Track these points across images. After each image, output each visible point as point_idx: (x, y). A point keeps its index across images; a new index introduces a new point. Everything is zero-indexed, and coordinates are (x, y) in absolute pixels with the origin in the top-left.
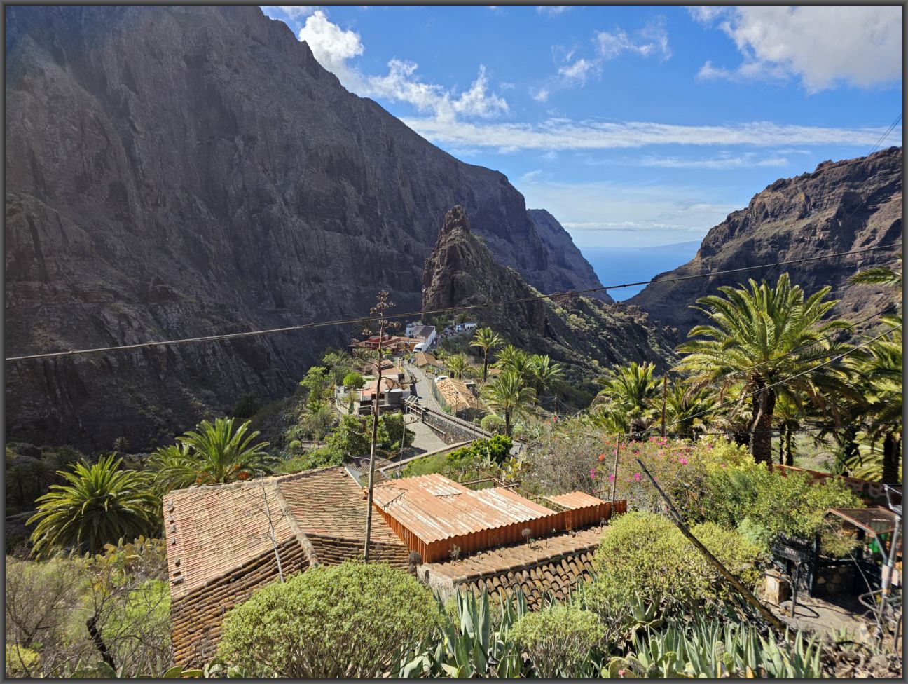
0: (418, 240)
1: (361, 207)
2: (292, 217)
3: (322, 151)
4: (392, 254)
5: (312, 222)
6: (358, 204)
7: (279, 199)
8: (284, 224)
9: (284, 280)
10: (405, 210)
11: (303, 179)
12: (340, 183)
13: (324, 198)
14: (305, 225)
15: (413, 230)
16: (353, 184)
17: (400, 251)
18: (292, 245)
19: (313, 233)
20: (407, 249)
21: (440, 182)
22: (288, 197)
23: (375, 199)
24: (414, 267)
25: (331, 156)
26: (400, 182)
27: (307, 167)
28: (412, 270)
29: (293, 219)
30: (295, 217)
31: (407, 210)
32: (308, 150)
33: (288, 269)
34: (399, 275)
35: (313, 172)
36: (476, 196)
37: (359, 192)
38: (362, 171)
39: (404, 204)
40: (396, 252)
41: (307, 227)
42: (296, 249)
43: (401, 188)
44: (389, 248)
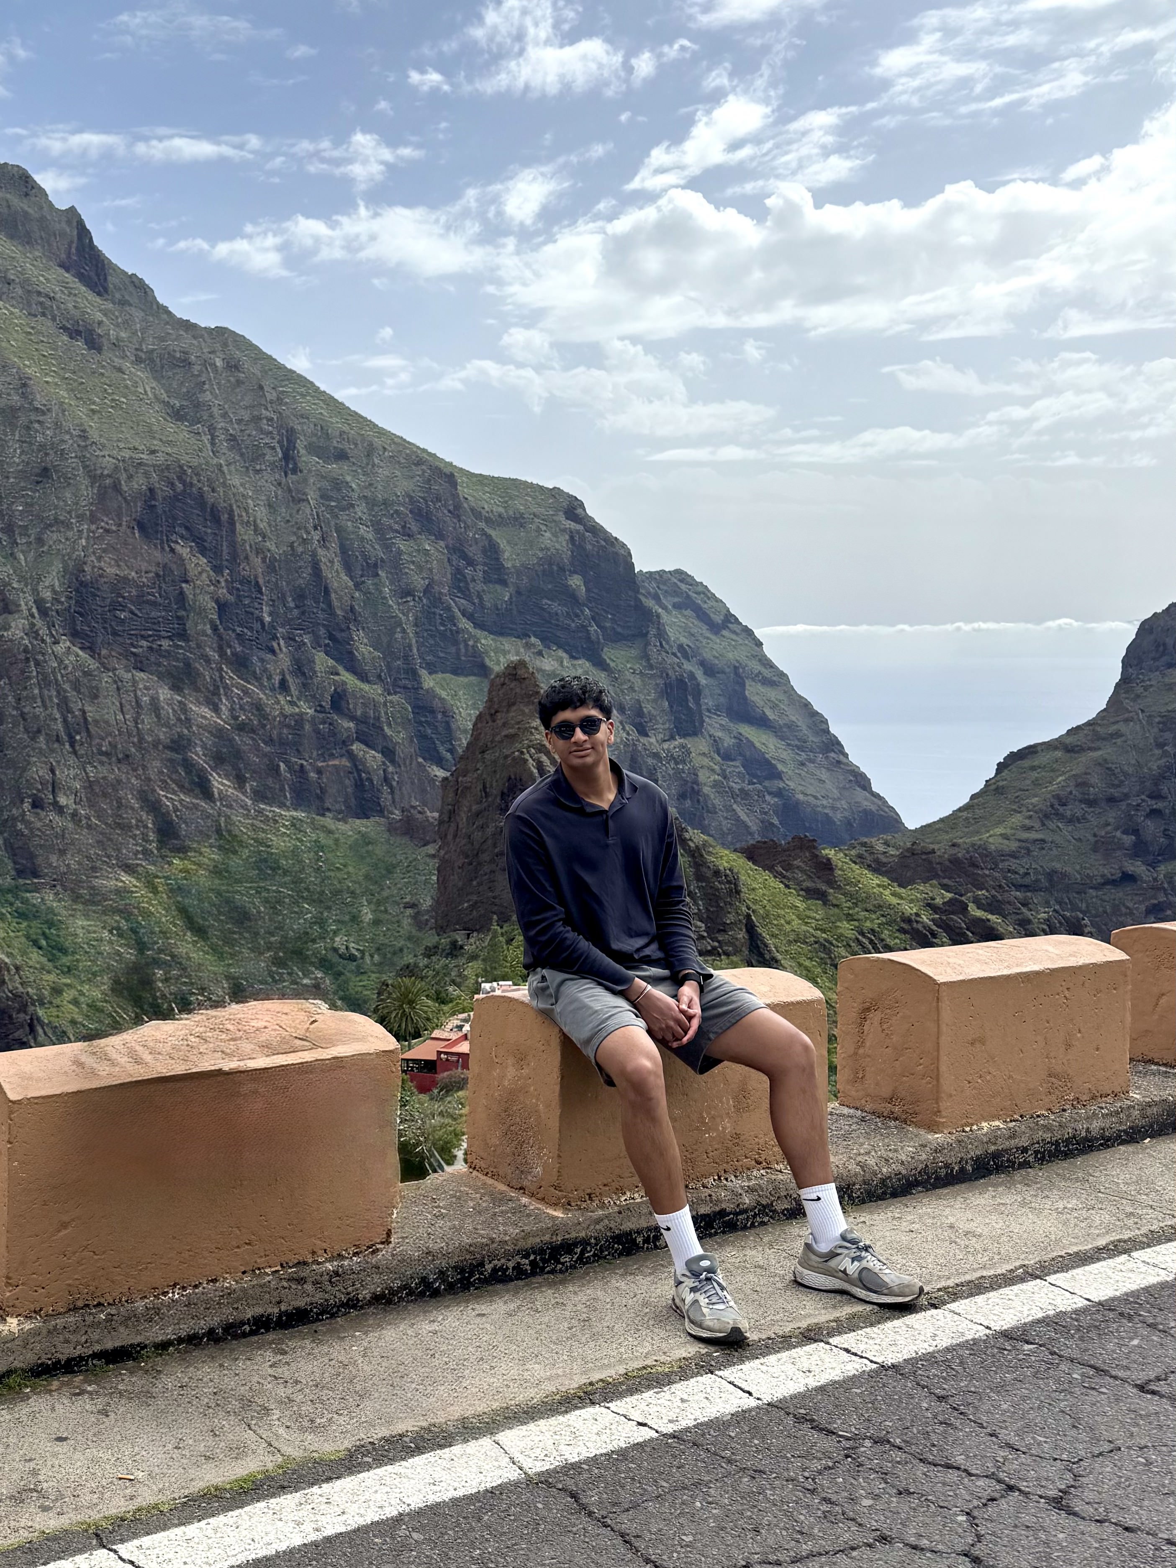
0: (363, 677)
1: (222, 607)
2: (56, 642)
3: (130, 477)
4: (300, 719)
5: (104, 652)
6: (217, 601)
7: (26, 602)
8: (37, 664)
9: (37, 804)
10: (330, 605)
11: (84, 549)
12: (172, 550)
13: (134, 593)
14: (91, 661)
15: (351, 653)
16: (203, 551)
17: (320, 709)
18: (58, 716)
19: (106, 678)
20: (339, 701)
21: (414, 527)
22: (47, 595)
23: (257, 583)
24: (356, 747)
25: (151, 490)
26: (316, 536)
27: (93, 519)
28: (351, 756)
29: (60, 649)
30: (65, 643)
31: (336, 603)
32: (94, 478)
33: (48, 777)
34: (319, 772)
35: (107, 531)
36: (506, 555)
37: (217, 569)
38: (225, 517)
39: (327, 591)
40: (310, 712)
41: (93, 664)
42: (65, 721)
43: (321, 552)
44: (292, 703)
